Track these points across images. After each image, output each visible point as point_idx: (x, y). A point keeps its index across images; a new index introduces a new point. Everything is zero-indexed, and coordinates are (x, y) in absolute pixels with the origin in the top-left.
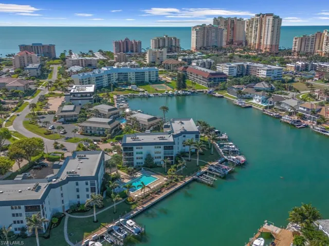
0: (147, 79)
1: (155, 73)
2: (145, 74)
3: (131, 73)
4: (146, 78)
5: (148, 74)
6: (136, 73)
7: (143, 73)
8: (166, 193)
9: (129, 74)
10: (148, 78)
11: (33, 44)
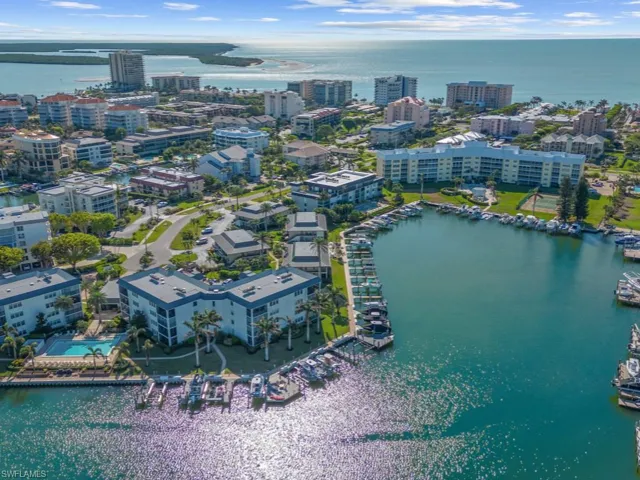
0: (546, 178)
1: (571, 168)
2: (544, 167)
3: (511, 161)
4: (543, 177)
5: (550, 167)
6: (521, 162)
7: (538, 165)
8: (74, 378)
9: (505, 163)
10: (549, 177)
11: (470, 82)
